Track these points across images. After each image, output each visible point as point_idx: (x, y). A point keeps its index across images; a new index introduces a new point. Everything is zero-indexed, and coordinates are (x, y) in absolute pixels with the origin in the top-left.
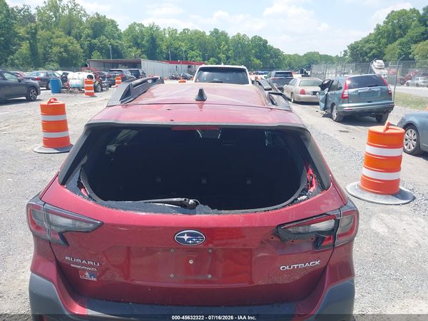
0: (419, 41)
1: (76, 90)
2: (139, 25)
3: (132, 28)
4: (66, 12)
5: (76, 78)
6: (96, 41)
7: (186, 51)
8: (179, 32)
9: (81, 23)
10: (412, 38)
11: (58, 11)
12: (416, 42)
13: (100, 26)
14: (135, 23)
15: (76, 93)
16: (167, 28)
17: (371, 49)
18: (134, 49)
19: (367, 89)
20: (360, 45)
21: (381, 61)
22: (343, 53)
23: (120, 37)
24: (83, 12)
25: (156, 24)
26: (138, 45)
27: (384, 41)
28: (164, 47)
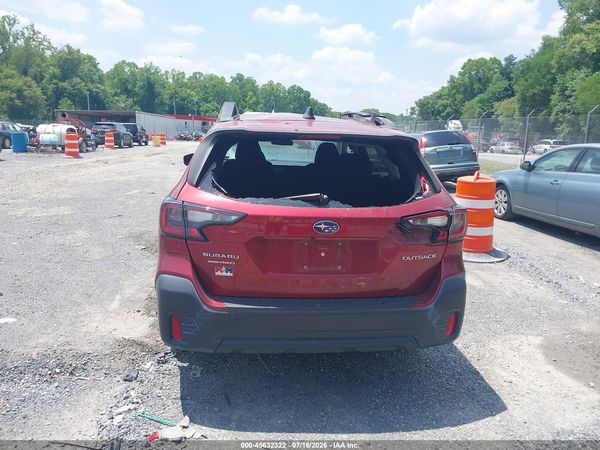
0: (504, 98)
1: (50, 149)
2: (129, 64)
3: (119, 68)
4: (21, 42)
5: (49, 132)
6: (65, 84)
7: (197, 103)
8: (187, 76)
9: (43, 59)
10: (494, 95)
11: (7, 39)
12: (499, 99)
13: (72, 64)
14: (124, 62)
15: (50, 152)
16: (170, 71)
17: (445, 107)
18: (124, 97)
19: (447, 147)
20: (431, 101)
21: (458, 122)
22: (410, 111)
23: (101, 80)
24: (46, 44)
25: (155, 64)
26: (128, 92)
27: (460, 97)
28: (166, 97)
